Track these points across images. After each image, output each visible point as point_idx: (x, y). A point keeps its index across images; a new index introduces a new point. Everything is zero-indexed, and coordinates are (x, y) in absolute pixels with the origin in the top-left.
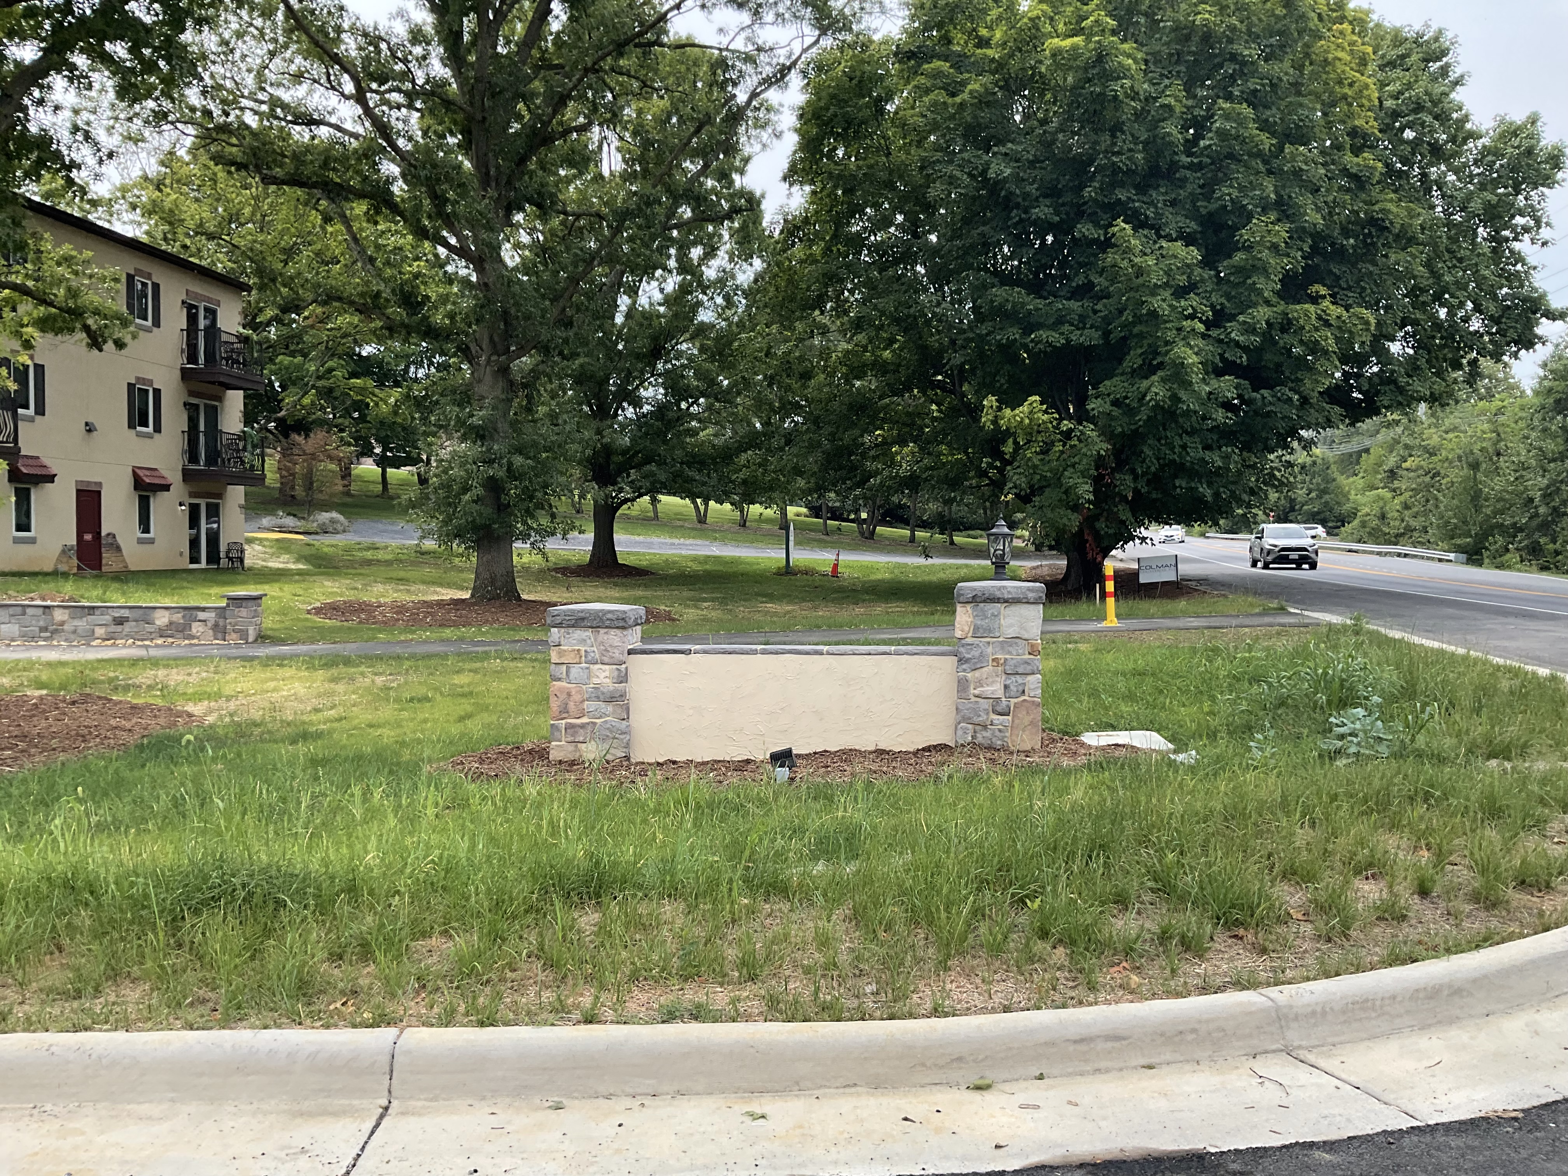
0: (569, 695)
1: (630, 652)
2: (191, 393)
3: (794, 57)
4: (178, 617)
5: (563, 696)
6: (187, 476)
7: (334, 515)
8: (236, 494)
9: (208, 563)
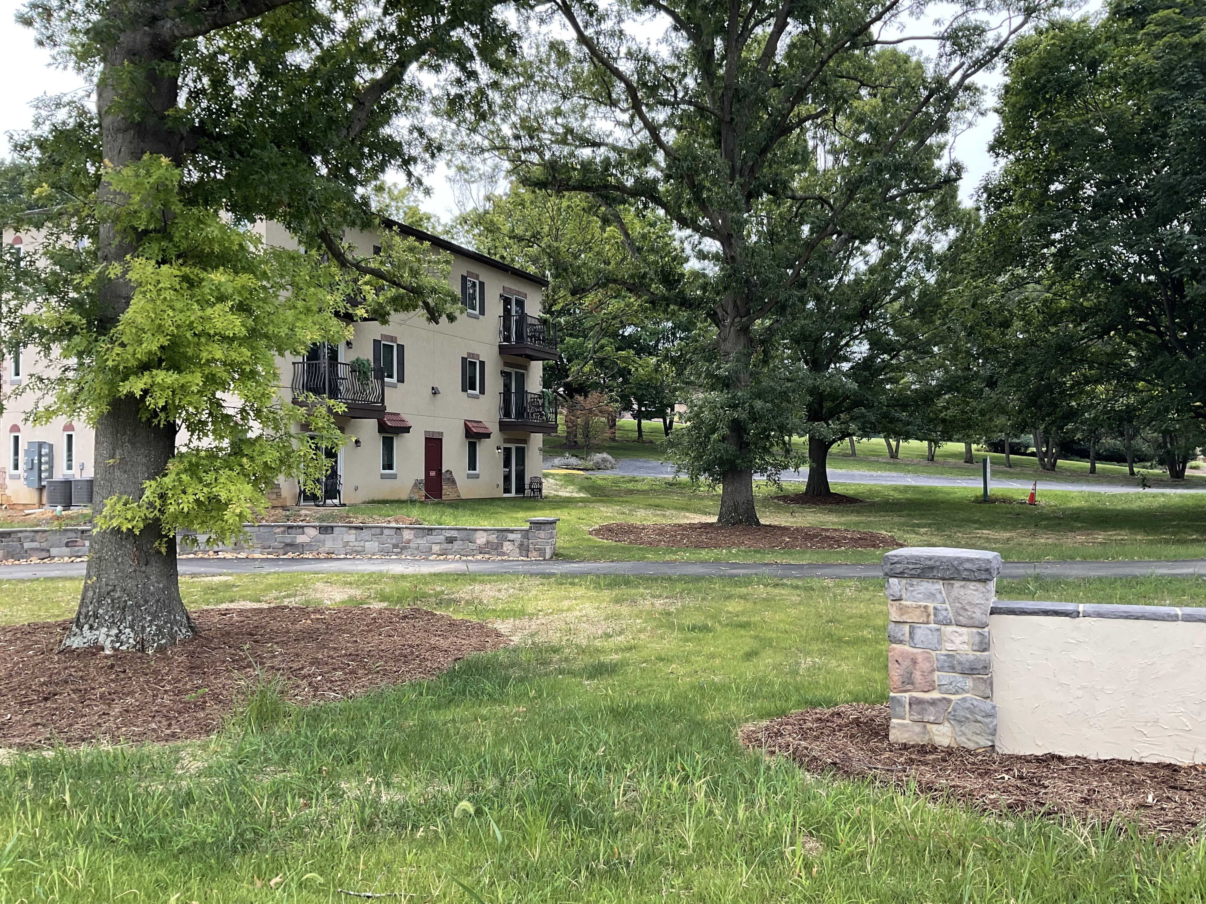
0: (914, 662)
1: (994, 611)
2: (506, 364)
3: (1002, 40)
4: (493, 538)
5: (907, 663)
6: (503, 426)
7: (605, 455)
8: (537, 440)
9: (517, 493)
